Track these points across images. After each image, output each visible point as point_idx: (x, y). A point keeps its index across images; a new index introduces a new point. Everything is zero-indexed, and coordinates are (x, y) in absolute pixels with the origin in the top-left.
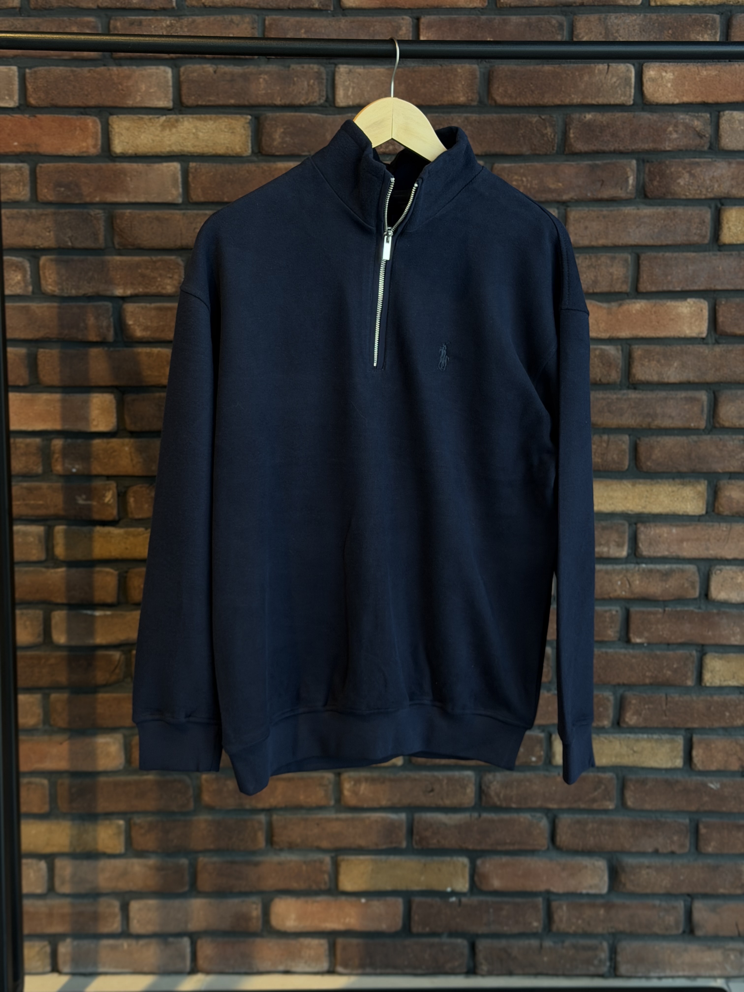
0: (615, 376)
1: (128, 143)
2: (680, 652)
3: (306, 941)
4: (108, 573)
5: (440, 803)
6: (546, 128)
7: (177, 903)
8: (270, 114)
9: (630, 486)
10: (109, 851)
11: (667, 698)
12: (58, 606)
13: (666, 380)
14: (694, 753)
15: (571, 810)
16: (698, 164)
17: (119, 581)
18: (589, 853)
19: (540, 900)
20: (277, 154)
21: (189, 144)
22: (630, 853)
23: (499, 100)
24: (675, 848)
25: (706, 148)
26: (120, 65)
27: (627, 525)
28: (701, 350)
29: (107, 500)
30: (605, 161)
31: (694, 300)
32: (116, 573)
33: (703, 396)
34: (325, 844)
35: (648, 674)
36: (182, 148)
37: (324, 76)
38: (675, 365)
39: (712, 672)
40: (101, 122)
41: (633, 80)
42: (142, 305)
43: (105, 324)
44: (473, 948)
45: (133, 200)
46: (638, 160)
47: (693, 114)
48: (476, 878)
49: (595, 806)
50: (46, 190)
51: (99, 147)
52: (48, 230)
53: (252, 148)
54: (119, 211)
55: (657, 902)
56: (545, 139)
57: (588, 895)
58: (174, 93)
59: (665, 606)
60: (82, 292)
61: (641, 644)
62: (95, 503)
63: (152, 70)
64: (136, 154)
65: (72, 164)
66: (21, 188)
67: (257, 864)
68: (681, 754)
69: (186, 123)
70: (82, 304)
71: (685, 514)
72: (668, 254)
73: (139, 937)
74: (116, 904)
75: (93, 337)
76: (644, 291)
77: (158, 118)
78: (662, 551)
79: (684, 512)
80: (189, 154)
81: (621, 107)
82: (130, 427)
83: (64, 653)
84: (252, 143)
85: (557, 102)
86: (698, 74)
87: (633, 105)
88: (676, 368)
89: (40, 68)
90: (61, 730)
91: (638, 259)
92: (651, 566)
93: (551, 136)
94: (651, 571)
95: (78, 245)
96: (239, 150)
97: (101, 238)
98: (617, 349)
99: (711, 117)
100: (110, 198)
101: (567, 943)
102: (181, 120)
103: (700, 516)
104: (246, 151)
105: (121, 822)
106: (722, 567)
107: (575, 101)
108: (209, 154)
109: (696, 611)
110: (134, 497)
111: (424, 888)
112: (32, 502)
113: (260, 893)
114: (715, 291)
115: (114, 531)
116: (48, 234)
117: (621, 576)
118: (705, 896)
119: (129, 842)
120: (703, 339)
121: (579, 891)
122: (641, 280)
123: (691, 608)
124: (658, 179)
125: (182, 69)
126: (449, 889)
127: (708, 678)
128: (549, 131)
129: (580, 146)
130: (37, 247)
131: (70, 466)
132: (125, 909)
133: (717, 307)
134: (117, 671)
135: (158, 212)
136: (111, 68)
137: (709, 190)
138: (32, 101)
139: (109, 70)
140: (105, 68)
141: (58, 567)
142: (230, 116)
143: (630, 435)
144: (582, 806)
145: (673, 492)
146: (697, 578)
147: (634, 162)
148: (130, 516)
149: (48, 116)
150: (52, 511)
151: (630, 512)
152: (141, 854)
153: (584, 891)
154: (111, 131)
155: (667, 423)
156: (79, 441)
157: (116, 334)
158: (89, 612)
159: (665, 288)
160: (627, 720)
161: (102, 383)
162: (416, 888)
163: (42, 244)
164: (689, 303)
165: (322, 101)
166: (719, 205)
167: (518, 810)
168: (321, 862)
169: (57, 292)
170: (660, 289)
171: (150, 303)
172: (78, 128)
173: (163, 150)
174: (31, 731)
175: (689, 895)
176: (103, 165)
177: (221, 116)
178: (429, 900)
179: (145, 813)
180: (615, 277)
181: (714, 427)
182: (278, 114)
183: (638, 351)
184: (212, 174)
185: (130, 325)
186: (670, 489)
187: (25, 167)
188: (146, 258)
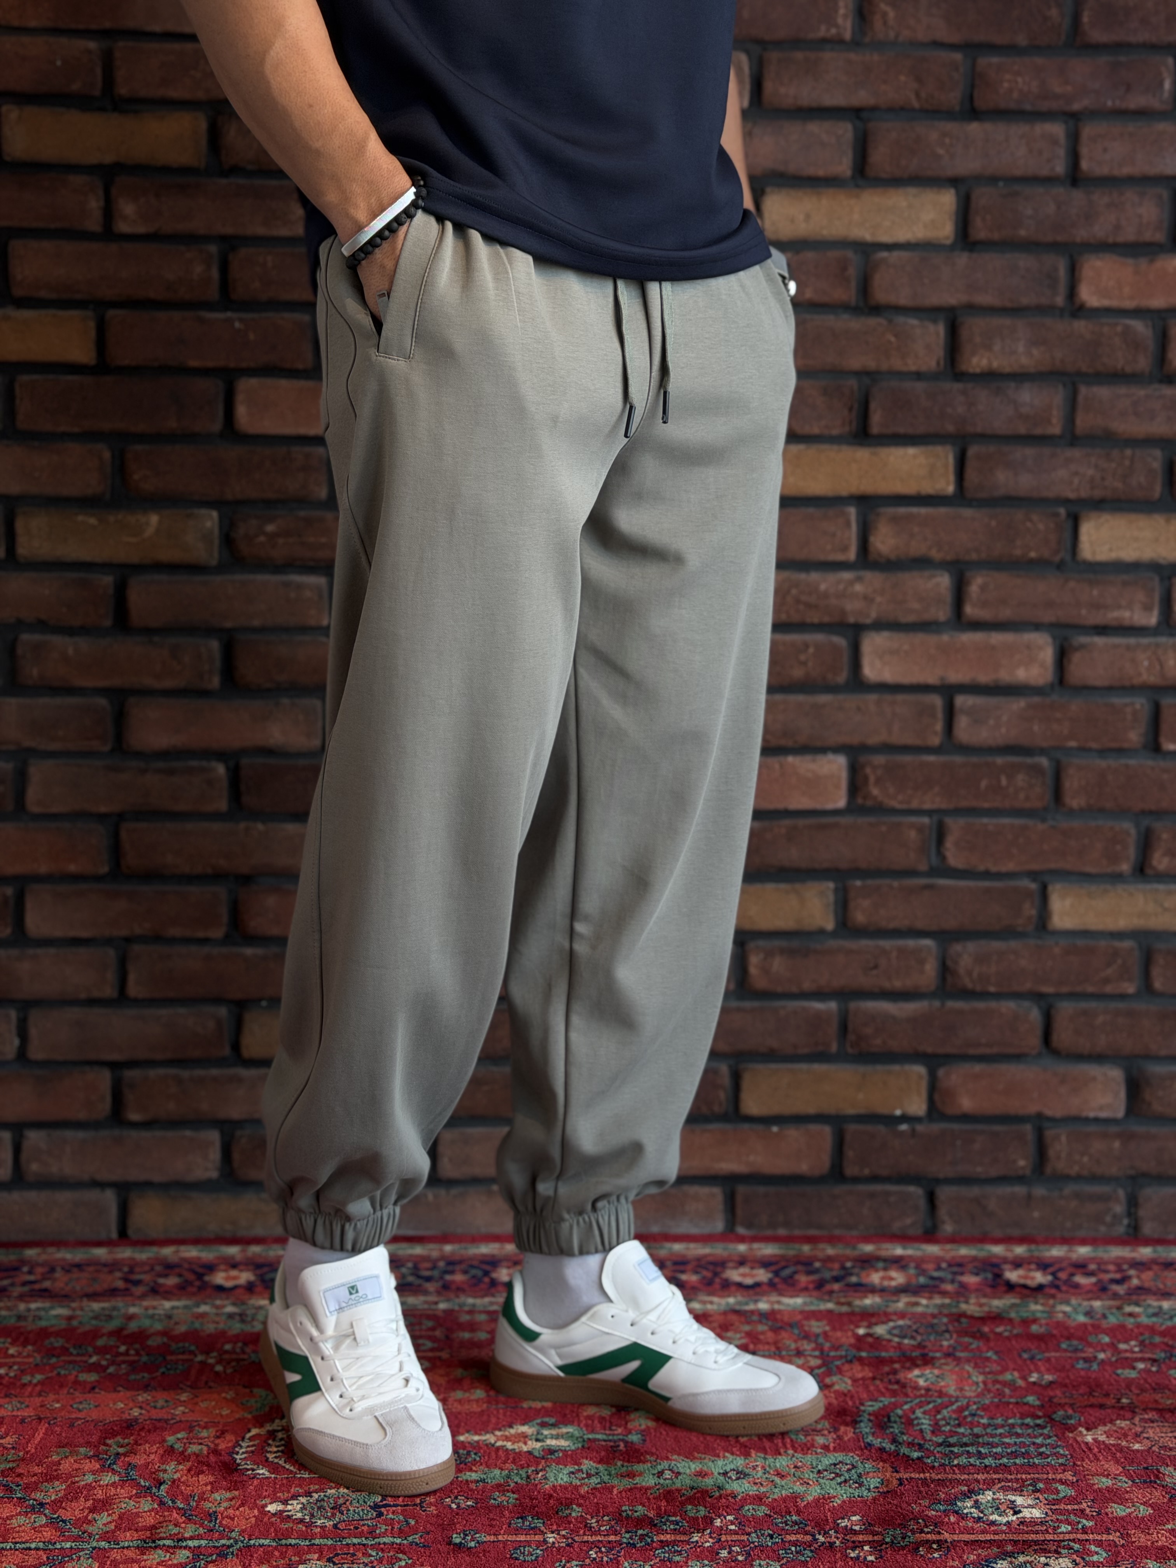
0: (1143, 363)
3: (694, 1190)
5: (887, 985)
6: (1050, 8)
9: (1163, 522)
15: (1073, 996)
18: (1099, 1058)
19: (1028, 1128)
22: (1156, 1058)
27: (1157, 579)
30: (1131, 58)
34: (721, 1046)
44: (931, 1198)
48: (936, 1097)
49: (1109, 989)
56: (1049, 23)
57: (1097, 1120)
73: (449, 1183)
93: (1056, 19)
98: (1147, 326)
101: (1067, 1191)
111: (862, 1111)
117: (1149, 653)
121: (1084, 1114)
126: (898, 1112)
128: (1054, 12)
129: (1097, 36)
143: (1163, 450)
144: (1090, 989)
151: (1162, 561)
153: (1092, 1115)
160: (1155, 863)
162: (851, 1111)
167: (998, 996)
168: (716, 1072)
178: (869, 1128)
180: (1145, 221)
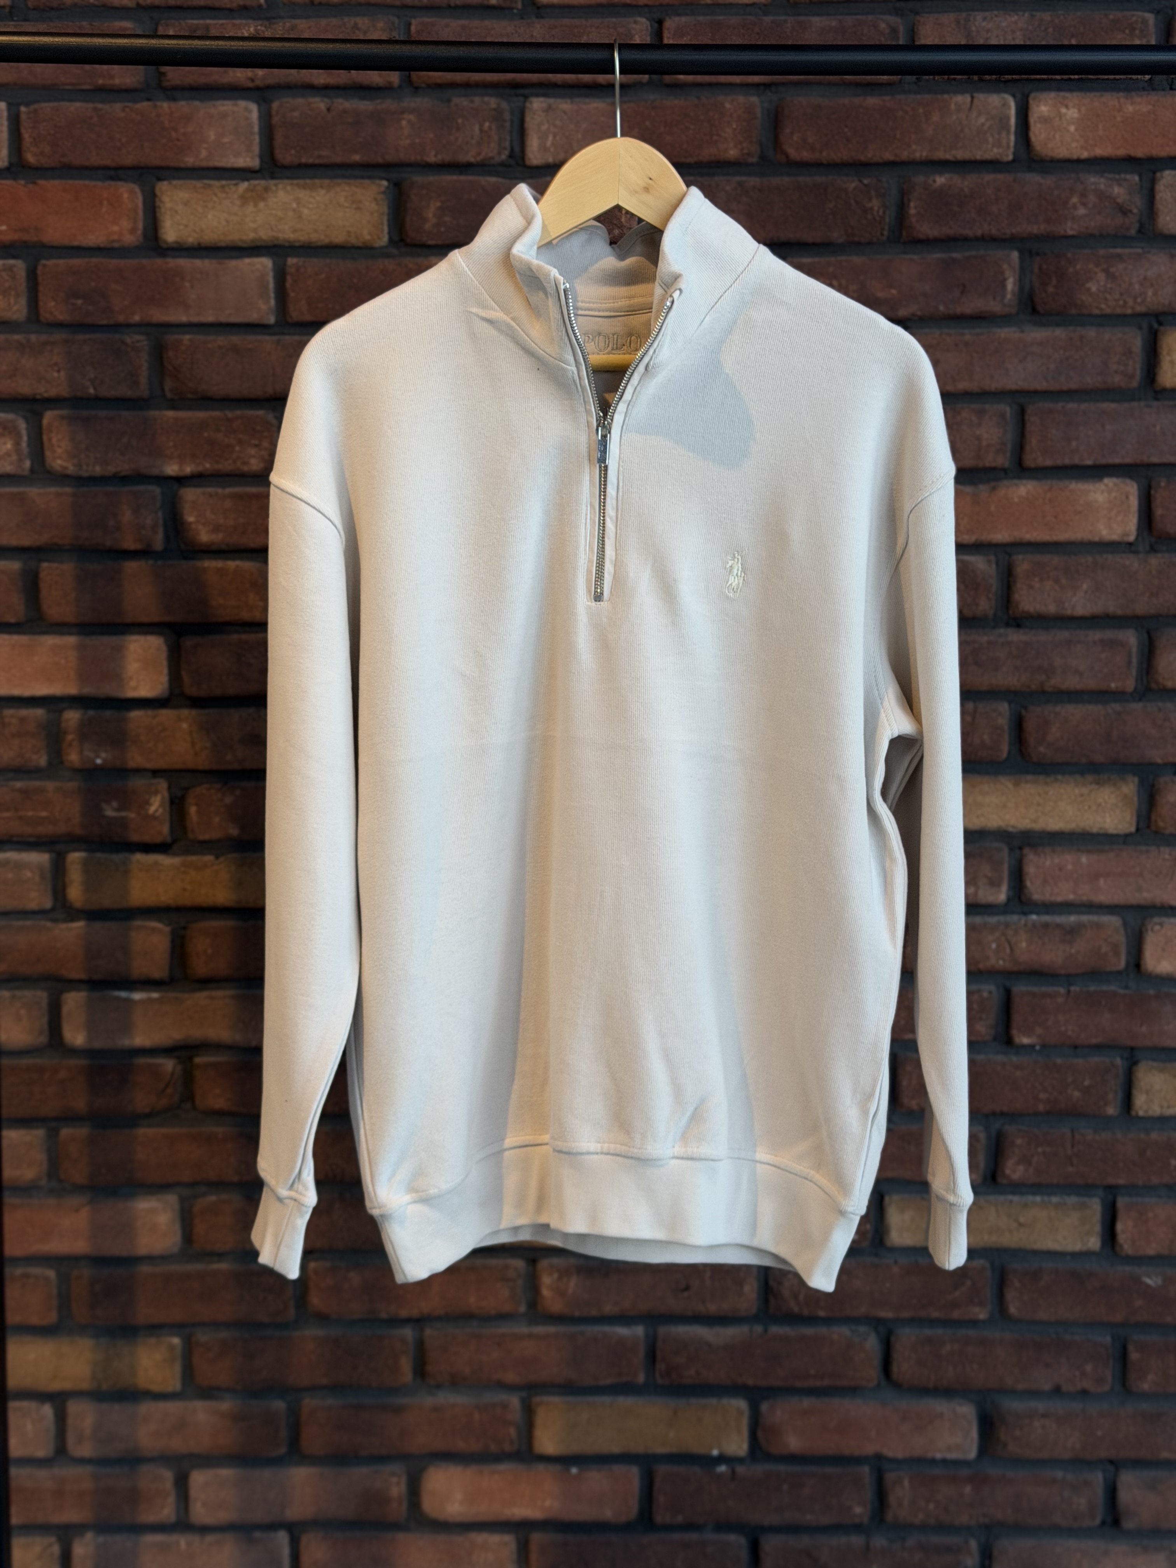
0: (985, 605)
1: (186, 226)
2: (1095, 1060)
3: (480, 1538)
4: (154, 929)
5: (701, 1308)
6: (870, 199)
7: (267, 1474)
8: (419, 179)
9: (1010, 785)
10: (155, 1388)
11: (1073, 1137)
12: (73, 984)
13: (1069, 612)
14: (1119, 1227)
15: (914, 1321)
16: (1119, 257)
17: (173, 942)
18: (947, 1392)
19: (866, 1469)
20: (431, 242)
21: (286, 227)
22: (1013, 1393)
23: (793, 154)
24: (1087, 1384)
25: (1133, 232)
26: (174, 99)
27: (1006, 850)
28: (1127, 563)
29: (152, 809)
30: (968, 254)
31: (1114, 480)
32: (167, 929)
33: (1131, 638)
34: (510, 1377)
35: (1042, 1096)
36: (275, 234)
37: (507, 116)
38: (1085, 586)
39: (1147, 1092)
40: (143, 191)
41: (1013, 121)
42: (210, 490)
43: (149, 521)
44: (755, 1549)
45: (195, 319)
46: (1021, 252)
47: (1111, 176)
48: (760, 1434)
49: (956, 1314)
50: (53, 304)
51: (140, 232)
52: (56, 368)
53: (389, 233)
54: (171, 338)
55: (1059, 1474)
56: (869, 217)
57: (944, 1462)
58: (261, 143)
59: (1070, 984)
60: (111, 470)
61: (1032, 1047)
62: (132, 815)
63: (225, 106)
64: (199, 244)
65: (94, 260)
66: (12, 301)
67: (398, 1410)
68: (1098, 1228)
69: (281, 194)
70: (110, 489)
71: (1102, 832)
72: (1072, 406)
73: (204, 1530)
74: (168, 1475)
75: (129, 543)
76: (1033, 465)
77: (236, 185)
78: (1064, 893)
79: (1101, 829)
80: (287, 244)
81: (993, 165)
82: (192, 690)
83: (83, 1062)
84: (389, 226)
85: (888, 156)
86: (1119, 111)
87: (1014, 161)
88: (1086, 592)
89: (44, 105)
90: (79, 1189)
91: (1022, 412)
92: (1046, 918)
93: (878, 212)
94: (1046, 926)
95: (104, 392)
96: (368, 237)
97: (143, 380)
98: (989, 561)
99: (1141, 180)
100: (159, 315)
101: (911, 1542)
102: (274, 188)
103: (1127, 836)
104: (379, 238)
105: (176, 1341)
106: (1165, 920)
107: (917, 155)
108: (319, 244)
109: (1121, 991)
110: (196, 804)
111: (674, 1450)
112: (30, 814)
113: (403, 1457)
114: (1149, 466)
115: (165, 860)
116: (56, 374)
117: (997, 934)
118: (1139, 1463)
119: (188, 1372)
120: (1130, 544)
121: (930, 1455)
122: (1027, 448)
123: (1113, 988)
124: (1054, 282)
125: (275, 105)
126: (715, 1452)
127: (1141, 1103)
128: (875, 204)
129: (926, 229)
130: (38, 397)
131: (91, 755)
132: (182, 1483)
133: (1153, 492)
134: (169, 1091)
135: (236, 339)
136: (159, 103)
137: (1139, 300)
138: (31, 158)
139: (155, 106)
140: (150, 103)
141: (72, 920)
142: (352, 181)
143: (1010, 703)
144: (935, 1314)
145: (1082, 795)
146: (1121, 938)
147: (1015, 255)
148: (190, 836)
149: (56, 182)
150: (62, 828)
151: (1010, 829)
152: (208, 1393)
153: (939, 1456)
154: (159, 207)
155: (1072, 683)
156: (108, 713)
157: (167, 538)
158: (123, 994)
159: (1067, 461)
160: (1008, 1172)
161: (145, 619)
162: (661, 1450)
163: (46, 391)
164: (1106, 485)
165: (503, 157)
166: (1155, 325)
167: (828, 1321)
168: (505, 1406)
169: (71, 469)
170: (1059, 462)
171: (224, 487)
172: (105, 202)
173: (244, 238)
174: (27, 1190)
175: (1111, 1462)
176: (145, 261)
177: (338, 181)
178: (682, 1469)
179: (215, 1325)
180: (984, 443)
181: (1148, 689)
182: (431, 178)
183: (1023, 564)
184: (323, 276)
185: (190, 523)
186: (1077, 791)
187: (19, 266)
188: (217, 414)
